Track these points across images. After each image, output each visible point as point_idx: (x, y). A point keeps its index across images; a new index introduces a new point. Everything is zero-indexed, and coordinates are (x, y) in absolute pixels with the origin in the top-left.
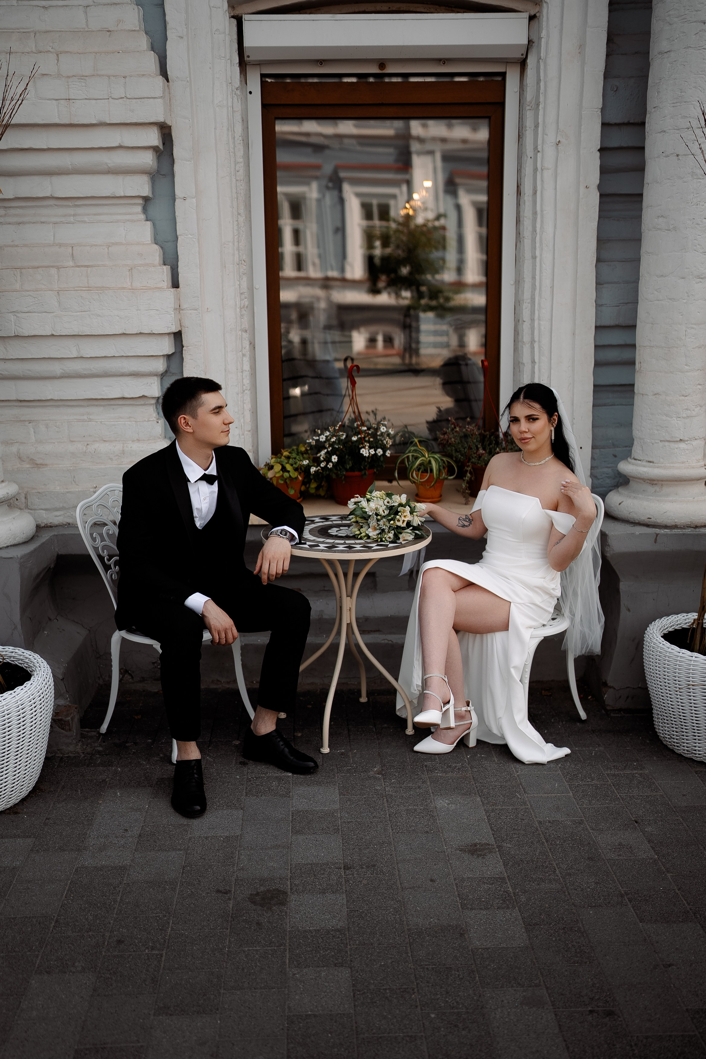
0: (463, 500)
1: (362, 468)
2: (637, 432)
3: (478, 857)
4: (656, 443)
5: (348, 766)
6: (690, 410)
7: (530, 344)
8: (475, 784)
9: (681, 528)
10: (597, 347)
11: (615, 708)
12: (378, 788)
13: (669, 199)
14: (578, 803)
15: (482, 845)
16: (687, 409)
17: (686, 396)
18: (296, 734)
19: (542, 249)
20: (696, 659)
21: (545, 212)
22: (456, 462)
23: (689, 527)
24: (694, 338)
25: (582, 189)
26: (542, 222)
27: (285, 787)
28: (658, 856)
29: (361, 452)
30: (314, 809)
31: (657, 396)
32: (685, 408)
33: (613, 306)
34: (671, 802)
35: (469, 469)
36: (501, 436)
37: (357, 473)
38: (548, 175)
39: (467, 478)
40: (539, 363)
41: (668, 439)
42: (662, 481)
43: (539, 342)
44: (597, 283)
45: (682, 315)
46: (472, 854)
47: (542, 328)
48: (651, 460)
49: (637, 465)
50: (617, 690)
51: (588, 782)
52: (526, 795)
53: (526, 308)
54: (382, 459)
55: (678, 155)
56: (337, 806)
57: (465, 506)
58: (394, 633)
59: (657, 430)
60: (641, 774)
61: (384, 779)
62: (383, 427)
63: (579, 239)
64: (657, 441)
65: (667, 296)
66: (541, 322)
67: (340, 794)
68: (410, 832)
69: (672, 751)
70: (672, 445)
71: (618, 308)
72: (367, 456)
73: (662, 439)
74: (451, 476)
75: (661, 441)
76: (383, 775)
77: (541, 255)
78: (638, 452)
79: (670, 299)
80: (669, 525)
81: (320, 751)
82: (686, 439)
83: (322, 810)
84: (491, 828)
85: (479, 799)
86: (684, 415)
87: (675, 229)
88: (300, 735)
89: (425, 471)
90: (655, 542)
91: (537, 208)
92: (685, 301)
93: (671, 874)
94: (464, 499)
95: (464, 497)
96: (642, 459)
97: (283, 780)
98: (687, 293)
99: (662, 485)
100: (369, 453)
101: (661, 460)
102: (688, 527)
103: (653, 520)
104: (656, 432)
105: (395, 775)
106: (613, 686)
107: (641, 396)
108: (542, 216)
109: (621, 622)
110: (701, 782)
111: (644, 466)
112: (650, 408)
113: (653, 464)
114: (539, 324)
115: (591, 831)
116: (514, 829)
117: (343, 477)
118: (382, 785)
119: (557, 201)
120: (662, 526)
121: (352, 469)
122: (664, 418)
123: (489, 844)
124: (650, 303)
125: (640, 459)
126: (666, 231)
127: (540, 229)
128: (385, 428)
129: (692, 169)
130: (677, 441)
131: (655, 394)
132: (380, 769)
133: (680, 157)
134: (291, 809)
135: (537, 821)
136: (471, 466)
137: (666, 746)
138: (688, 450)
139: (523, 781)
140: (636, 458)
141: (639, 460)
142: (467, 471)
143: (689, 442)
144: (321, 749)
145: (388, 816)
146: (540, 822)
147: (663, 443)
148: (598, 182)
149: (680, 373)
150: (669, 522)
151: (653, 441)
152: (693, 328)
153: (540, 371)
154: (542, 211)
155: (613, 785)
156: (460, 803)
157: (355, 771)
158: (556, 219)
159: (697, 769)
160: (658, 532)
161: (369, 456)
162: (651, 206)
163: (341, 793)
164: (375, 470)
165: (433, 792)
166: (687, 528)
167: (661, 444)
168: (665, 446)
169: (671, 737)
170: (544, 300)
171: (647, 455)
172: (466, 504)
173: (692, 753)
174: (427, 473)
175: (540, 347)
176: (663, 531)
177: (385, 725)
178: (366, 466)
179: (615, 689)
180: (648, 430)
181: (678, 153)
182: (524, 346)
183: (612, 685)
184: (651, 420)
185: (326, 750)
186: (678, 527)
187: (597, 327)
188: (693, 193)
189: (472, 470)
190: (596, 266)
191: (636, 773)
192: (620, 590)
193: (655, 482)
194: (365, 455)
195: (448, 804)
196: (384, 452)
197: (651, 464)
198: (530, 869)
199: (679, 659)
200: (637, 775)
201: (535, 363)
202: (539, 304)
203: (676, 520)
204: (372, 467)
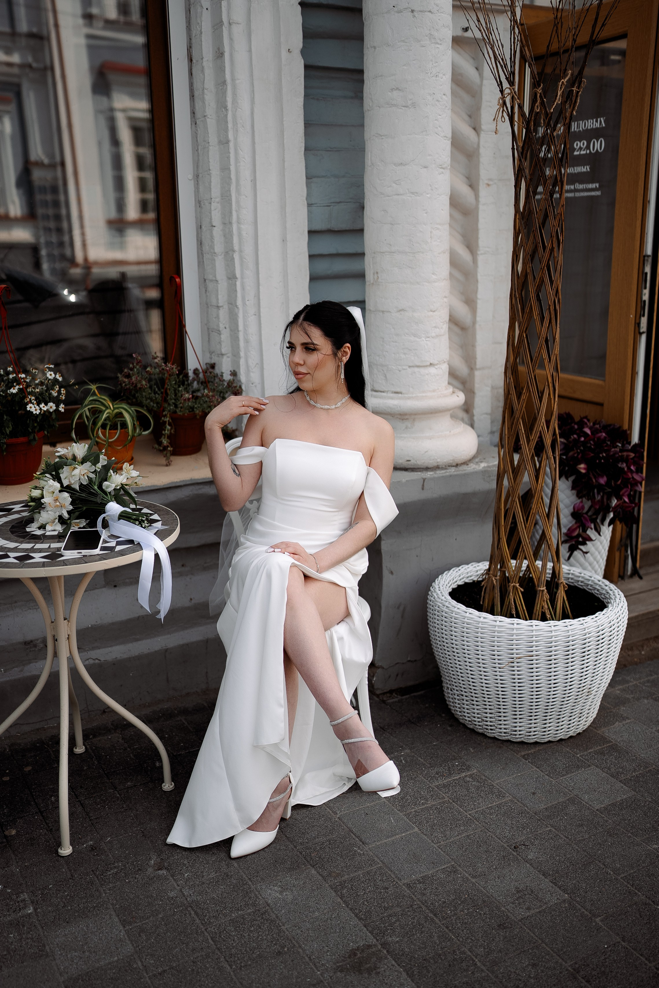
0: (163, 461)
1: (30, 430)
2: (377, 358)
3: (370, 974)
4: (404, 369)
5: (111, 869)
6: (439, 328)
7: (223, 256)
8: (295, 847)
9: (443, 469)
10: (312, 257)
11: (385, 691)
12: (171, 894)
13: (405, 67)
14: (433, 841)
15: (363, 951)
16: (435, 327)
17: (434, 311)
18: (7, 833)
19: (236, 131)
20: (518, 626)
21: (237, 82)
22: (149, 411)
23: (451, 466)
24: (439, 240)
25: (284, 53)
26: (234, 94)
27: (32, 939)
28: (568, 894)
29: (28, 409)
30: (97, 965)
31: (402, 312)
32: (434, 325)
33: (324, 206)
34: (527, 807)
35: (167, 419)
36: (191, 374)
37: (22, 439)
38: (238, 31)
39: (166, 432)
40: (242, 278)
41: (418, 364)
42: (415, 414)
43: (241, 251)
44: (307, 178)
45: (426, 213)
46: (360, 972)
47: (244, 233)
48: (398, 390)
49: (381, 397)
50: (386, 669)
51: (423, 804)
52: (366, 848)
53: (215, 209)
54: (54, 416)
55: (412, 11)
56: (129, 948)
57: (166, 468)
58: (99, 648)
59: (405, 354)
60: (471, 776)
61: (173, 876)
62: (50, 373)
63: (284, 119)
64: (404, 367)
65: (408, 189)
66: (242, 226)
67: (124, 923)
68: (257, 962)
69: (483, 735)
70: (422, 370)
71: (329, 208)
72: (38, 413)
73: (411, 364)
74: (144, 430)
75: (410, 367)
76: (167, 869)
77: (236, 139)
78: (380, 381)
79: (412, 193)
80: (430, 466)
81: (57, 852)
82: (436, 362)
83: (110, 963)
84: (356, 916)
85: (313, 872)
86: (434, 334)
87: (414, 105)
88: (14, 832)
89: (114, 427)
90: (423, 489)
91: (226, 76)
92: (428, 196)
93: (599, 918)
94: (165, 458)
95: (165, 456)
96: (386, 390)
97: (24, 926)
98: (431, 186)
99: (414, 420)
100: (41, 409)
101: (411, 390)
102: (449, 466)
103: (413, 462)
104: (403, 356)
105: (184, 865)
106: (381, 666)
107: (381, 314)
108: (234, 87)
109: (385, 588)
110: (538, 770)
111: (392, 398)
112: (394, 328)
113: (403, 395)
114: (239, 229)
115: (474, 880)
116: (386, 909)
117: (5, 446)
118: (175, 888)
119: (254, 66)
120: (423, 468)
121: (13, 434)
122: (412, 338)
123: (369, 946)
124: (387, 198)
125: (382, 390)
126: (403, 108)
127: (233, 103)
128: (52, 373)
129: (430, 30)
130: (426, 366)
131: (400, 311)
132: (159, 860)
133: (415, 13)
134: (62, 979)
135: (404, 884)
136: (168, 415)
137: (473, 731)
138: (438, 375)
139: (350, 825)
140: (377, 389)
141: (381, 392)
142: (165, 423)
143: (438, 366)
144: (59, 850)
145: (210, 941)
146: (408, 886)
147: (412, 369)
148: (301, 45)
149: (427, 284)
150: (431, 463)
151: (400, 368)
152: (438, 229)
153: (243, 288)
154: (233, 80)
155: (453, 801)
156: (294, 886)
157: (125, 873)
158: (253, 91)
159: (523, 754)
160: (424, 477)
161: (40, 413)
162: (381, 76)
163: (124, 920)
164: (46, 432)
165: (250, 879)
166: (448, 468)
167: (410, 370)
168: (415, 373)
169: (483, 720)
170: (244, 197)
171: (393, 384)
172: (167, 465)
173: (511, 734)
174: (117, 429)
175: (241, 258)
176: (429, 474)
177: (129, 783)
178: (35, 427)
179: (383, 668)
180: (393, 355)
181: (413, 8)
182: (216, 258)
183: (380, 664)
184: (396, 342)
185: (66, 850)
186: (439, 468)
187: (310, 232)
188: (432, 61)
189: (170, 421)
190: (305, 154)
191: (466, 776)
192: (382, 551)
193: (406, 417)
194: (34, 413)
195: (281, 893)
196: (57, 406)
197: (400, 395)
198: (445, 972)
199: (497, 629)
200: (468, 779)
201: (237, 278)
202: (238, 202)
203: (439, 460)
204: (42, 429)
